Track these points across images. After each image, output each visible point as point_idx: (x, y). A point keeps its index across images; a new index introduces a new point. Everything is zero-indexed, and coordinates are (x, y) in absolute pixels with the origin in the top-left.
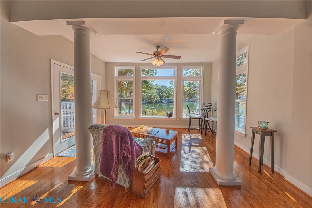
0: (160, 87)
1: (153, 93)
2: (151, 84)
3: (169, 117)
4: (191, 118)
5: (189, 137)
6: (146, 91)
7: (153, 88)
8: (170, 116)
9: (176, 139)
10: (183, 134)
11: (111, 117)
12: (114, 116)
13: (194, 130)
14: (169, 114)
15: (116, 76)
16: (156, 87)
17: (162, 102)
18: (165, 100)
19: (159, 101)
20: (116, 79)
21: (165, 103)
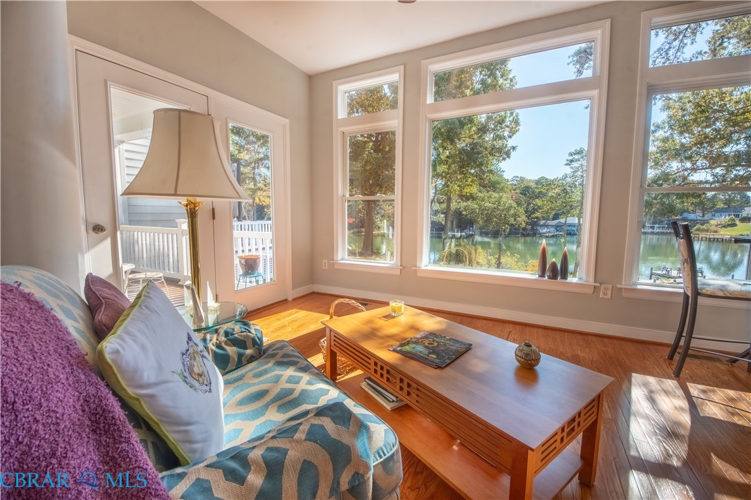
0: (533, 185)
1: (504, 200)
2: (498, 173)
3: (554, 276)
4: (697, 293)
5: (684, 404)
6: (479, 194)
7: (502, 185)
8: (559, 272)
9: (586, 424)
10: (636, 378)
11: (326, 261)
12: (335, 259)
13: (710, 364)
14: (554, 265)
15: (340, 117)
16: (515, 185)
17: (534, 233)
18: (547, 226)
19: (524, 229)
20: (341, 129)
21: (547, 235)
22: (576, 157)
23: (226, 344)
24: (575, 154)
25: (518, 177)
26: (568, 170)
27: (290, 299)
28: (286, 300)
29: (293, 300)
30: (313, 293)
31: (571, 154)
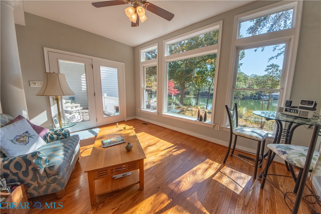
3: (201, 120)
12: (141, 108)
14: (201, 116)
15: (142, 61)
16: (252, 78)
17: (259, 99)
18: (266, 96)
19: (255, 96)
20: (142, 65)
21: (265, 99)
22: (270, 67)
23: (54, 134)
24: (270, 66)
25: (254, 75)
26: (266, 73)
27: (126, 120)
28: (124, 121)
29: (127, 121)
30: (136, 119)
31: (268, 66)
